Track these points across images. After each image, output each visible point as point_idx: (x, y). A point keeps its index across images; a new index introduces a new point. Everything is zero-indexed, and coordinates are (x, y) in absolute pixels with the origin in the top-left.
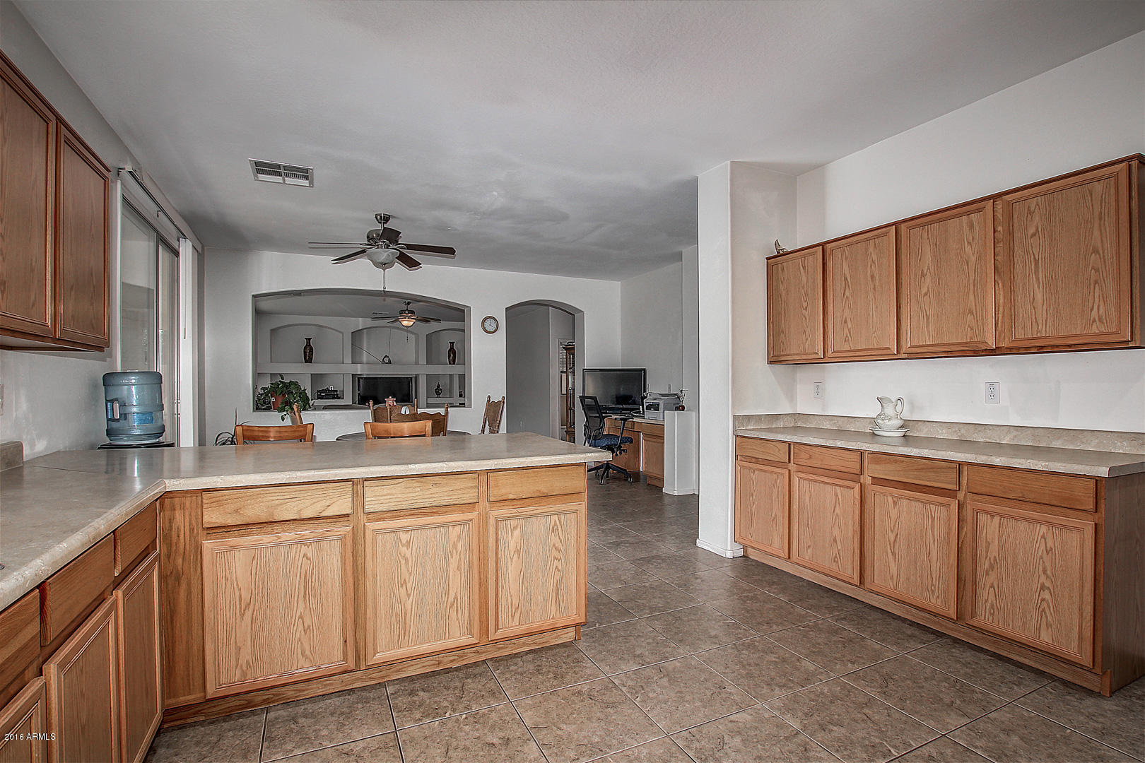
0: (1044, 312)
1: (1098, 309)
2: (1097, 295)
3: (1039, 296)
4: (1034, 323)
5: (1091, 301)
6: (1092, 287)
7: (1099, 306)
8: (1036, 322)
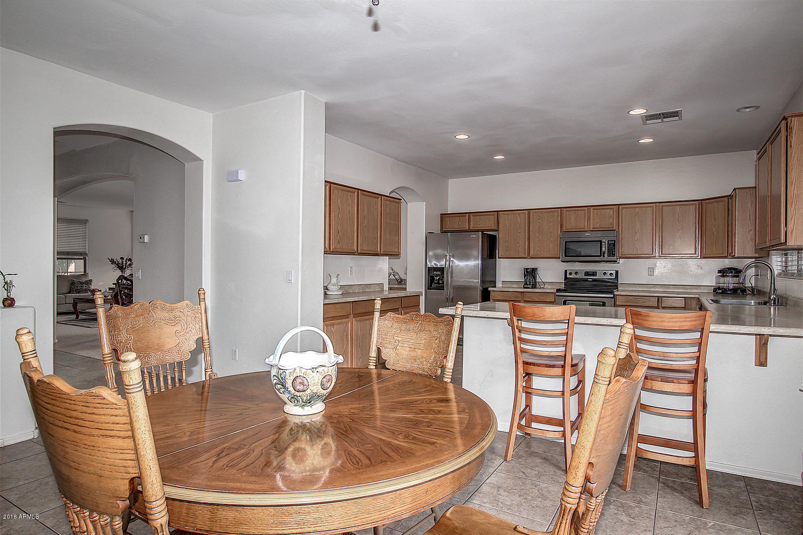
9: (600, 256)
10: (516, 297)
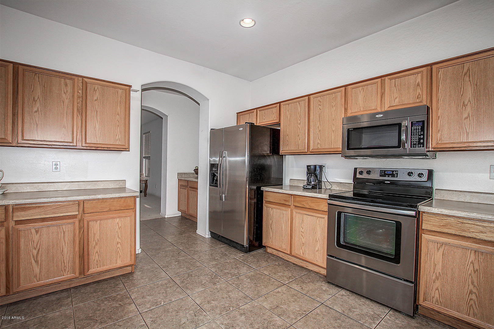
0: (99, 133)
1: (119, 136)
2: (118, 130)
3: (97, 126)
4: (95, 137)
5: (116, 132)
6: (117, 127)
7: (119, 135)
8: (96, 137)
9: (399, 146)
10: (285, 200)
